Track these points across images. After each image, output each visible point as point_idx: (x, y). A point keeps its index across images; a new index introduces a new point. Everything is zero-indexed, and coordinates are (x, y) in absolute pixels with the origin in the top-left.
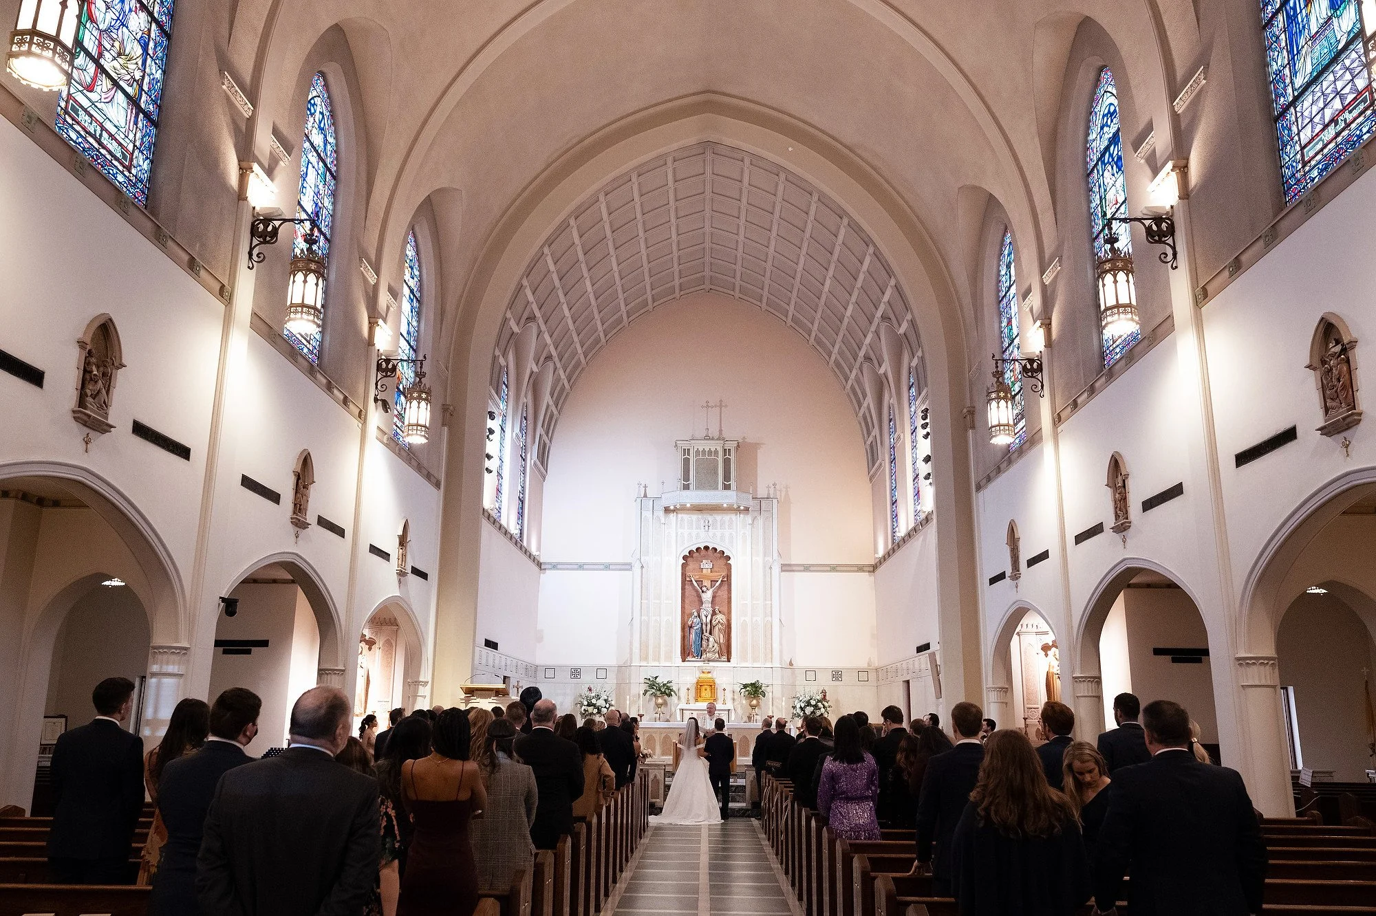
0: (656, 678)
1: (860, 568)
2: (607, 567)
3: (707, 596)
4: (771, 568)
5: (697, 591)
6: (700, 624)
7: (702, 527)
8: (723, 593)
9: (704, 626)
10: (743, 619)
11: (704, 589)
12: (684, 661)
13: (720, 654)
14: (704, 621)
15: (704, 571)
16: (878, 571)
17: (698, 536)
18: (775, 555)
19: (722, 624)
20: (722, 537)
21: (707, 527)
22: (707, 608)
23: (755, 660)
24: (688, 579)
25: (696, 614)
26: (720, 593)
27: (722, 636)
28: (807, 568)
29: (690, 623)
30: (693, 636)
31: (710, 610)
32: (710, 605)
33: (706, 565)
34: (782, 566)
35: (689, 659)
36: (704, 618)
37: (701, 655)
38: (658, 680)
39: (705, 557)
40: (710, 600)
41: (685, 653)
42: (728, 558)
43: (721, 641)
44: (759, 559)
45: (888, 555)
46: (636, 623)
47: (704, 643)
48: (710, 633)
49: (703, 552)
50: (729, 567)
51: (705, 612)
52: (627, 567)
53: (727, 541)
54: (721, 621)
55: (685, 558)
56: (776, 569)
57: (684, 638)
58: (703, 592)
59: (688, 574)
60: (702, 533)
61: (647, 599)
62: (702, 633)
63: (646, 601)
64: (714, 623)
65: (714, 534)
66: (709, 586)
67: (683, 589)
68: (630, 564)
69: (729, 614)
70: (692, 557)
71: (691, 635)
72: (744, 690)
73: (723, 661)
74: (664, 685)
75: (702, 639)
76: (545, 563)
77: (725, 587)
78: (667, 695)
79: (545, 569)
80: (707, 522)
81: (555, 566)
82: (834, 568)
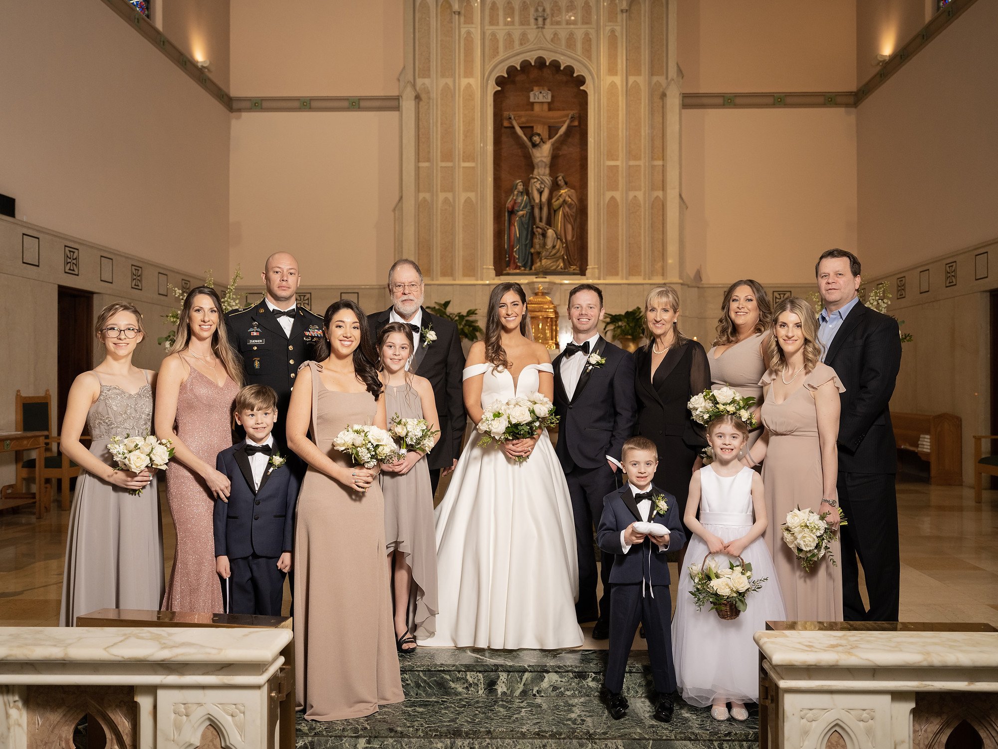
0: (447, 304)
1: (829, 100)
2: (355, 104)
3: (543, 153)
4: (664, 95)
5: (522, 145)
6: (529, 207)
7: (532, 21)
8: (570, 150)
9: (537, 211)
10: (609, 195)
11: (536, 139)
12: (499, 273)
13: (568, 263)
14: (537, 201)
15: (537, 108)
16: (869, 102)
17: (524, 39)
18: (672, 72)
19: (570, 206)
20: (571, 41)
21: (540, 20)
22: (542, 175)
23: (633, 270)
24: (506, 124)
25: (520, 187)
26: (565, 150)
27: (569, 227)
28: (729, 101)
29: (509, 204)
30: (516, 230)
31: (548, 180)
32: (547, 171)
33: (540, 96)
34: (685, 96)
35: (508, 270)
36: (536, 195)
37: (532, 264)
38: (450, 310)
39: (539, 82)
40: (547, 160)
41: (502, 263)
42: (581, 81)
43: (569, 238)
44: (641, 80)
45: (902, 55)
46: (409, 205)
47: (537, 241)
48: (549, 223)
49: (534, 74)
50: (583, 97)
51: (538, 186)
52: (391, 104)
53: (579, 46)
54: (568, 199)
55: (500, 81)
56: (674, 101)
57: (498, 235)
58: (535, 145)
59: (506, 114)
60: (532, 33)
61: (428, 160)
62: (534, 223)
63: (426, 164)
64: (556, 203)
65: (555, 34)
66: (545, 135)
67: (497, 142)
68: (397, 98)
69: (583, 187)
70: (514, 82)
71: (513, 228)
72: (611, 327)
73: (574, 274)
74: (461, 317)
75: (533, 234)
76: (239, 99)
77: (576, 139)
78: (466, 336)
79: (239, 110)
80: (540, 9)
81: (257, 105)
82: (779, 100)
